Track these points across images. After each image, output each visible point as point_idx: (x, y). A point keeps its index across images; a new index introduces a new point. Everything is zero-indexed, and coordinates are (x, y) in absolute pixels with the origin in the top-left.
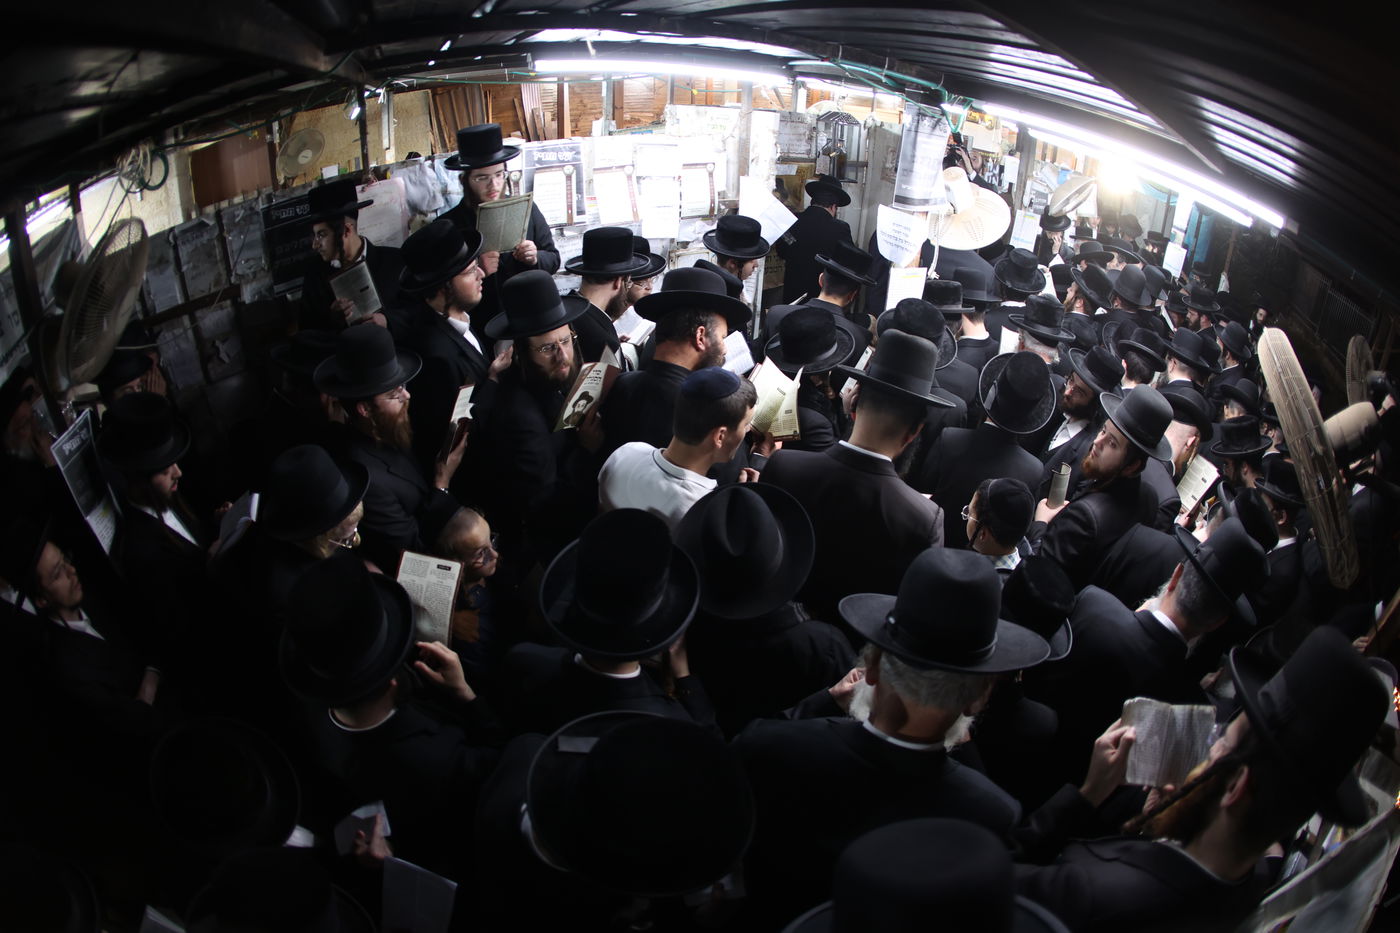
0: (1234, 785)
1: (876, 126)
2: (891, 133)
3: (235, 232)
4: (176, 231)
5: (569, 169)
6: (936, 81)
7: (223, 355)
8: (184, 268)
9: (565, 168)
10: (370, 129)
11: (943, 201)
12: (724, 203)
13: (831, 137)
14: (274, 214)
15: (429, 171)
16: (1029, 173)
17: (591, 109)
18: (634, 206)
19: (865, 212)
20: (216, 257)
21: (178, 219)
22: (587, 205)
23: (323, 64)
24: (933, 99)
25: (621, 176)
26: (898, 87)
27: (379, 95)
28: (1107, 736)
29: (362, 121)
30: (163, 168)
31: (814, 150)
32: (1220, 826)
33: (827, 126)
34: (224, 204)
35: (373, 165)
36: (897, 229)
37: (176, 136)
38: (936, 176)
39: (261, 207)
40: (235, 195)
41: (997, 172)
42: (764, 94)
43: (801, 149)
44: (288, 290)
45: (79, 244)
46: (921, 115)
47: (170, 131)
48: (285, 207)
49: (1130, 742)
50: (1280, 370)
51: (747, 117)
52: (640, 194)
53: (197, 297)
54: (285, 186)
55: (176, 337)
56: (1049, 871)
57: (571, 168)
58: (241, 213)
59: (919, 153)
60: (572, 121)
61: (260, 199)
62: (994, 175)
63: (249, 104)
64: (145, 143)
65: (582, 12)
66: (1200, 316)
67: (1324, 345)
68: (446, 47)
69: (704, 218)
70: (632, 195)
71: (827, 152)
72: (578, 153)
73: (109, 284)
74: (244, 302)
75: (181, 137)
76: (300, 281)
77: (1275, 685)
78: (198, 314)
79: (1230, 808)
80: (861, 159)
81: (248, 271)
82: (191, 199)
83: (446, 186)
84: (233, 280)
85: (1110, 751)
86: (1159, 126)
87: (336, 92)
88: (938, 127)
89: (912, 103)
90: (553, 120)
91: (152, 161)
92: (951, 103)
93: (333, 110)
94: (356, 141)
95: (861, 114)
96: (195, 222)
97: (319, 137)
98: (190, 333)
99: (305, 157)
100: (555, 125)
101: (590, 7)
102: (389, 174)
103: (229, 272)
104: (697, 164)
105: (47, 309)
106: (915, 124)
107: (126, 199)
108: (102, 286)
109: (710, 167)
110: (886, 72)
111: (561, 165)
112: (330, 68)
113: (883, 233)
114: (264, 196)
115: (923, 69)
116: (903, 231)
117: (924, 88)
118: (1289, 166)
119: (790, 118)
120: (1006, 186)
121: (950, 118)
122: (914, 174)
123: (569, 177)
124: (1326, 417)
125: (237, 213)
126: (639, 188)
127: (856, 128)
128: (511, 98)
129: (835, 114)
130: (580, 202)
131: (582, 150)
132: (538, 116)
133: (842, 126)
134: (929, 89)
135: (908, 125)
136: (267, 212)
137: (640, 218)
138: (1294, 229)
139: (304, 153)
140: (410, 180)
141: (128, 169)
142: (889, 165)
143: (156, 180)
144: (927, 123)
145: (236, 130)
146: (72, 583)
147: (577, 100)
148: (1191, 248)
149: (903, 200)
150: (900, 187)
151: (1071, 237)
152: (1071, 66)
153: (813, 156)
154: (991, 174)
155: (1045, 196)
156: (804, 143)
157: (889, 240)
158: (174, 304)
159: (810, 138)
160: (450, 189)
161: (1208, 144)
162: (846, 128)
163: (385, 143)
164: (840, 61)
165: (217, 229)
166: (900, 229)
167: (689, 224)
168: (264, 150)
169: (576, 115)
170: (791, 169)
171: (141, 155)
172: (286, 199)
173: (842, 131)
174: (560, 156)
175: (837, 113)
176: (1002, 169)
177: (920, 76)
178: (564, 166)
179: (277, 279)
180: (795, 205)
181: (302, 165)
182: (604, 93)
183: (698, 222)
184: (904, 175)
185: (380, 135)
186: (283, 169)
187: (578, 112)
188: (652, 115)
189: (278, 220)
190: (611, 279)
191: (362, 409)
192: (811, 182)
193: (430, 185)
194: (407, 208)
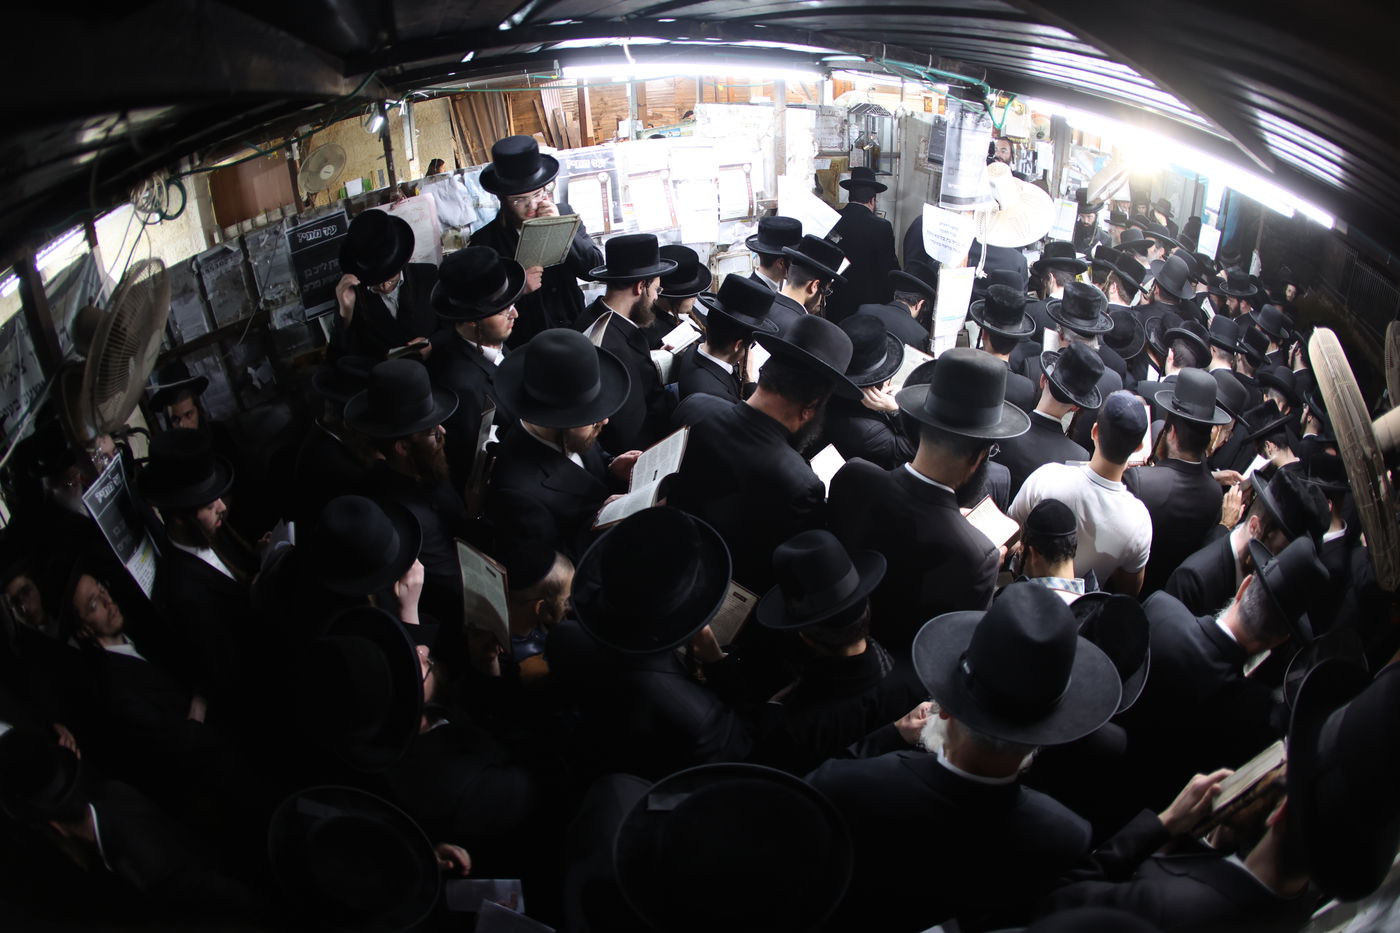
1: (907, 116)
2: (922, 123)
3: (260, 258)
4: (199, 259)
5: (603, 176)
6: (979, 76)
7: (256, 383)
8: (210, 297)
9: (600, 175)
10: (394, 145)
11: (989, 199)
12: (763, 204)
13: (863, 129)
14: (302, 236)
15: (459, 185)
16: (1064, 161)
17: (613, 106)
18: (672, 211)
19: (900, 203)
20: (242, 284)
21: (203, 247)
22: (624, 212)
23: (346, 89)
24: (976, 94)
25: (657, 180)
27: (399, 107)
29: (385, 135)
30: (180, 196)
31: (846, 142)
33: (858, 118)
34: (247, 225)
35: (400, 181)
36: (942, 227)
37: (192, 162)
38: (981, 173)
39: (287, 230)
40: (257, 213)
41: (1030, 158)
42: (791, 89)
43: (833, 143)
44: (321, 313)
45: (98, 277)
46: (964, 111)
47: (187, 158)
48: (312, 229)
50: (1334, 376)
51: (781, 115)
52: (677, 197)
53: (225, 325)
54: (308, 203)
57: (606, 175)
58: (266, 236)
59: (964, 151)
60: (593, 120)
61: (284, 223)
62: (1028, 162)
64: (160, 172)
66: (1239, 301)
68: (469, 57)
69: (742, 219)
70: (670, 200)
71: (860, 145)
72: (611, 159)
73: (131, 327)
74: (275, 329)
75: (197, 163)
78: (228, 342)
80: (894, 150)
81: (277, 297)
82: (212, 220)
83: (478, 199)
84: (262, 306)
86: (1210, 125)
87: (352, 107)
88: (981, 123)
89: (955, 99)
90: (574, 119)
91: (168, 189)
92: (995, 95)
93: (354, 121)
94: (381, 157)
95: (891, 105)
96: (218, 249)
97: (340, 152)
99: (327, 172)
100: (577, 124)
101: (626, 15)
102: (417, 190)
103: (256, 298)
104: (733, 165)
105: (67, 356)
106: (959, 120)
107: (144, 231)
108: (125, 329)
109: (747, 168)
110: (930, 70)
111: (595, 172)
114: (288, 219)
115: (966, 65)
116: (950, 230)
117: (965, 84)
119: (823, 112)
120: (1040, 173)
122: (959, 172)
123: (604, 185)
124: (1374, 418)
125: (260, 237)
127: (887, 121)
128: (530, 100)
129: (866, 106)
130: (616, 209)
131: (615, 156)
132: (559, 116)
133: (874, 118)
134: (972, 85)
135: (951, 122)
136: (293, 237)
137: (680, 221)
138: (1343, 230)
139: (325, 169)
140: (440, 195)
142: (922, 155)
143: (173, 209)
144: (970, 119)
145: (255, 152)
146: (110, 612)
147: (598, 98)
148: (1223, 227)
149: (950, 199)
150: (946, 187)
151: (1106, 221)
152: (1132, 72)
153: (846, 148)
154: (1025, 161)
156: (836, 136)
157: (935, 239)
158: (202, 333)
159: (842, 132)
160: (481, 202)
162: (877, 119)
163: (409, 155)
164: (884, 60)
165: (242, 254)
166: (945, 228)
167: (729, 227)
168: (285, 167)
169: (597, 113)
170: (826, 164)
171: (156, 187)
172: (311, 221)
173: (874, 123)
174: (593, 163)
175: (868, 105)
176: (1035, 156)
177: (963, 72)
178: (598, 173)
179: (308, 303)
180: (832, 202)
181: (324, 180)
182: (629, 93)
183: (738, 225)
184: (949, 174)
185: (402, 145)
186: (305, 185)
187: (600, 111)
188: (674, 109)
189: (305, 243)
190: (632, 284)
191: (399, 447)
192: (846, 176)
193: (461, 199)
194: (439, 224)
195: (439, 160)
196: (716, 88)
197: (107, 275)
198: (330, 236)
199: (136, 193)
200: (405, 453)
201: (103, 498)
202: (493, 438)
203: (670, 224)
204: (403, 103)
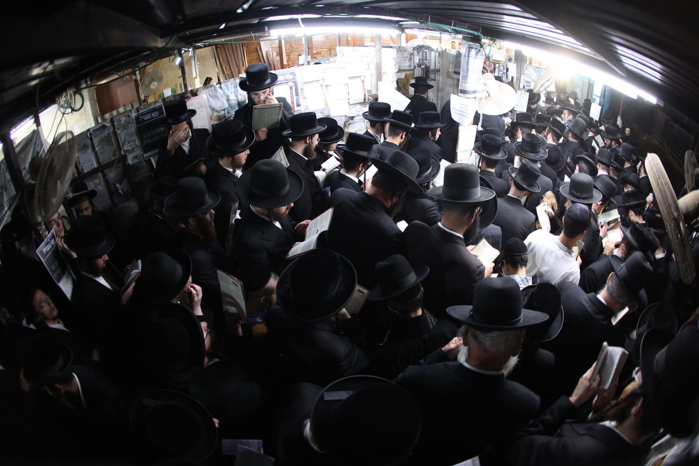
0: (637, 404)
1: (443, 51)
2: (450, 54)
3: (121, 129)
4: (91, 131)
5: (291, 84)
6: (477, 31)
7: (121, 192)
8: (97, 149)
9: (289, 83)
10: (187, 71)
11: (483, 91)
12: (371, 96)
13: (421, 58)
14: (141, 118)
15: (219, 90)
16: (522, 72)
17: (296, 49)
18: (325, 100)
19: (440, 94)
20: (112, 142)
21: (93, 125)
22: (301, 101)
24: (476, 39)
25: (317, 85)
29: (182, 66)
30: (81, 100)
31: (412, 65)
33: (418, 52)
34: (115, 113)
35: (189, 89)
37: (86, 82)
38: (479, 78)
39: (134, 115)
40: (120, 107)
41: (505, 71)
42: (385, 38)
43: (406, 65)
44: (151, 156)
45: (41, 141)
46: (470, 48)
47: (84, 81)
48: (146, 114)
50: (657, 177)
51: (379, 51)
52: (328, 93)
53: (104, 163)
54: (145, 101)
55: (95, 184)
57: (292, 83)
58: (124, 118)
59: (470, 67)
60: (286, 56)
61: (133, 111)
62: (504, 73)
64: (70, 88)
65: (296, 6)
66: (611, 141)
67: (669, 150)
68: (223, 26)
69: (361, 104)
70: (324, 95)
71: (419, 65)
72: (295, 75)
73: (57, 165)
74: (129, 164)
75: (89, 83)
76: (157, 151)
78: (106, 171)
79: (636, 415)
80: (436, 68)
81: (130, 148)
82: (97, 111)
83: (229, 97)
84: (122, 153)
86: (592, 53)
87: (165, 53)
88: (479, 54)
89: (465, 42)
90: (277, 56)
91: (75, 96)
92: (486, 40)
93: (167, 59)
94: (180, 77)
95: (435, 45)
96: (100, 125)
97: (160, 75)
98: (103, 181)
99: (154, 85)
100: (278, 58)
101: (300, 4)
102: (198, 93)
103: (119, 148)
104: (356, 77)
105: (27, 181)
106: (468, 53)
107: (63, 119)
108: (55, 167)
110: (452, 27)
112: (164, 45)
113: (453, 108)
114: (135, 109)
115: (470, 25)
116: (464, 107)
117: (471, 34)
119: (400, 50)
120: (510, 78)
121: (485, 49)
122: (468, 78)
123: (291, 88)
125: (121, 119)
126: (327, 91)
127: (433, 53)
128: (255, 46)
129: (422, 46)
130: (297, 100)
131: (296, 74)
132: (269, 54)
133: (426, 52)
134: (474, 35)
136: (137, 118)
137: (329, 106)
138: (662, 105)
139: (153, 83)
140: (210, 95)
142: (451, 70)
143: (78, 106)
144: (473, 52)
146: (51, 308)
147: (289, 45)
148: (602, 104)
149: (464, 92)
150: (462, 85)
153: (412, 67)
154: (502, 72)
155: (530, 83)
156: (407, 61)
157: (457, 112)
158: (93, 167)
159: (410, 59)
160: (230, 98)
161: (618, 63)
162: (428, 53)
163: (194, 76)
164: (429, 23)
165: (112, 127)
166: (462, 106)
167: (354, 107)
168: (133, 83)
169: (288, 52)
170: (402, 75)
171: (69, 95)
172: (146, 110)
173: (426, 55)
174: (286, 77)
175: (423, 46)
176: (507, 70)
177: (469, 28)
178: (288, 82)
179: (145, 151)
180: (406, 94)
181: (153, 89)
182: (303, 42)
183: (359, 106)
184: (463, 79)
185: (191, 70)
186: (143, 92)
187: (290, 51)
188: (327, 50)
189: (143, 121)
190: (304, 138)
191: (190, 220)
192: (413, 81)
193: (220, 97)
194: (210, 109)
195: (210, 78)
196: (347, 38)
197: (46, 140)
198: (155, 117)
199: (59, 99)
200: (194, 224)
201: (46, 251)
202: (238, 216)
203: (325, 107)
204: (191, 50)
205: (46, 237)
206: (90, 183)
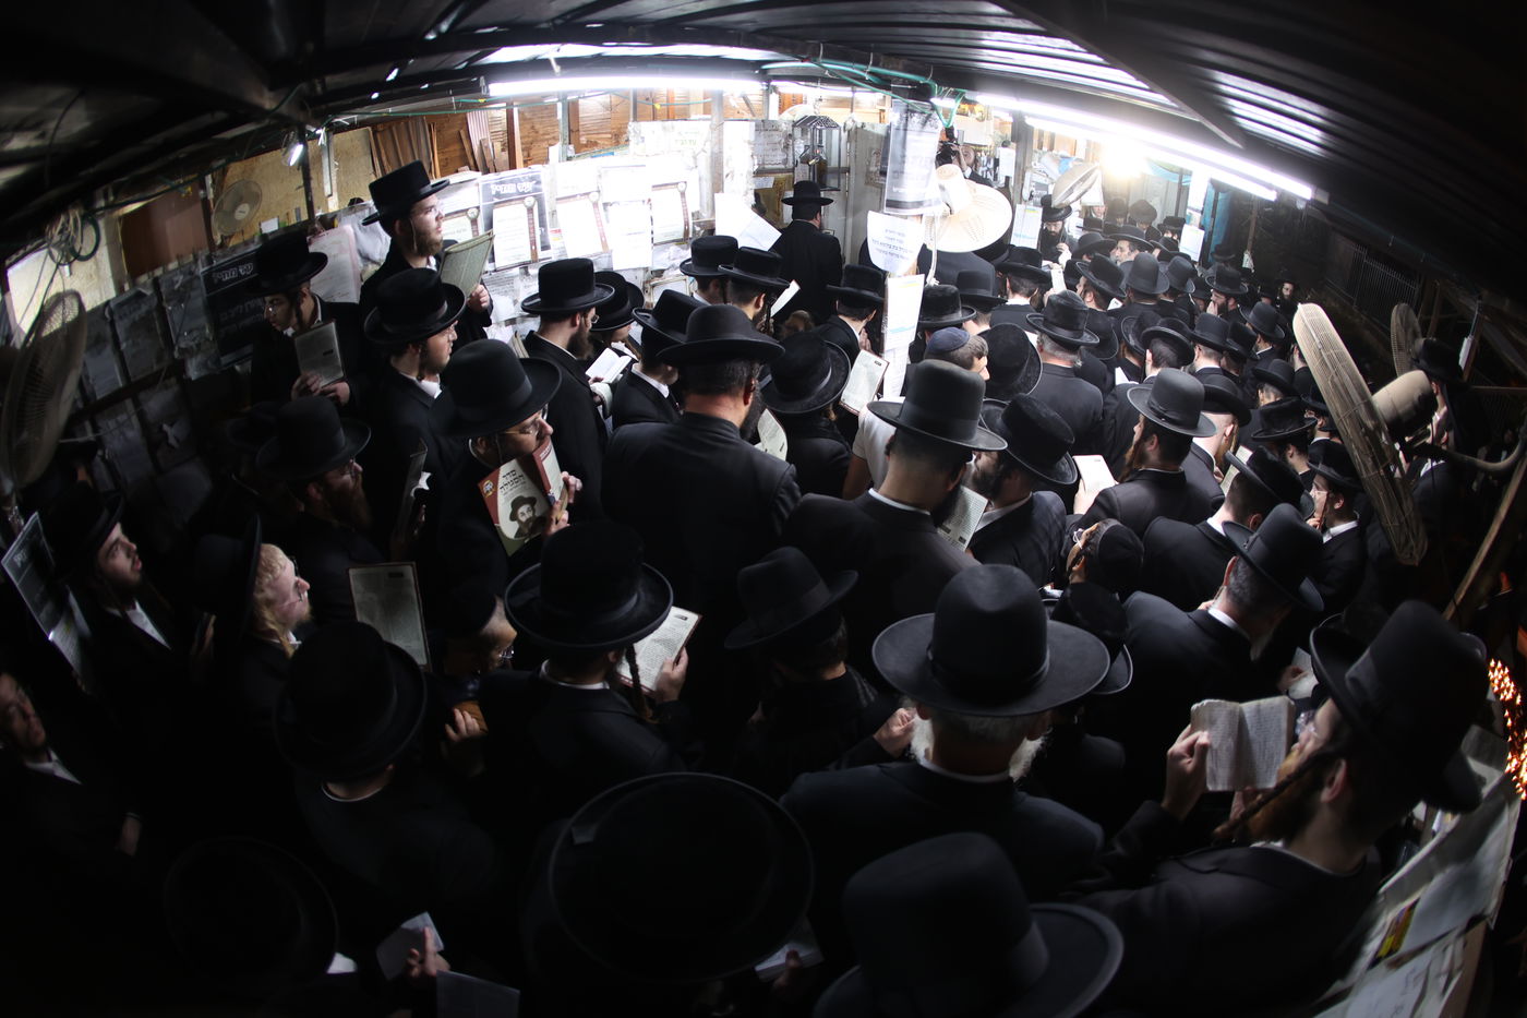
0: (1333, 779)
1: (857, 128)
2: (873, 134)
3: (175, 301)
4: (112, 305)
5: (530, 201)
6: (924, 74)
7: (172, 441)
8: (123, 346)
9: (527, 199)
10: (313, 174)
11: (938, 202)
12: (699, 224)
13: (809, 143)
14: (216, 277)
16: (1027, 165)
17: (544, 134)
18: (603, 235)
19: (850, 221)
20: (155, 329)
21: (111, 293)
22: (552, 239)
23: (268, 102)
24: (922, 93)
25: (586, 203)
26: (883, 83)
27: (319, 136)
28: (1180, 745)
29: (304, 165)
30: (94, 234)
31: (791, 158)
32: (1323, 821)
33: (804, 132)
34: (159, 272)
35: (318, 213)
36: (888, 234)
37: (106, 196)
38: (929, 175)
39: (202, 270)
40: (169, 261)
41: (991, 166)
42: (733, 103)
43: (776, 159)
44: (234, 362)
45: (10, 329)
46: (909, 111)
47: (100, 192)
48: (227, 268)
49: (1205, 748)
50: (1320, 346)
51: (718, 129)
52: (608, 221)
53: (139, 377)
54: (222, 246)
55: (120, 425)
56: (1147, 893)
57: (533, 200)
58: (180, 279)
59: (909, 153)
60: (523, 150)
61: (199, 262)
62: (989, 169)
63: (182, 156)
64: (74, 207)
65: (544, 26)
67: (1364, 318)
68: (392, 77)
69: (678, 242)
70: (599, 223)
71: (805, 160)
72: (538, 183)
73: (46, 367)
74: (190, 379)
75: (112, 198)
76: (248, 349)
77: (1361, 667)
78: (142, 396)
79: (1333, 804)
80: (843, 165)
81: (192, 343)
82: (122, 269)
84: (176, 355)
85: (1186, 761)
86: (1174, 105)
87: (273, 138)
88: (928, 123)
89: (899, 100)
90: (503, 150)
91: (82, 227)
92: (941, 96)
93: (270, 156)
94: (300, 187)
95: (840, 116)
96: (129, 294)
97: (255, 189)
98: (135, 420)
99: (243, 211)
100: (505, 155)
101: (554, 20)
102: (336, 222)
103: (170, 345)
104: (666, 185)
106: (904, 121)
107: (58, 273)
108: (40, 370)
109: (681, 187)
110: (870, 68)
111: (521, 197)
112: (274, 107)
114: (202, 259)
115: (910, 62)
116: (896, 236)
117: (911, 82)
118: (1315, 134)
119: (764, 127)
120: (1002, 180)
121: (941, 112)
122: (905, 175)
123: (530, 210)
124: (1374, 390)
125: (175, 279)
126: (607, 217)
127: (835, 132)
128: (457, 130)
129: (812, 118)
130: (544, 236)
131: (542, 179)
132: (487, 147)
133: (820, 131)
134: (917, 83)
135: (895, 124)
136: (208, 276)
137: (610, 248)
138: (1324, 199)
139: (241, 208)
141: (57, 238)
142: (873, 169)
144: (916, 119)
145: (168, 187)
147: (528, 126)
148: (1209, 228)
149: (895, 204)
150: (891, 191)
152: (1076, 47)
153: (790, 165)
154: (986, 168)
155: (1046, 187)
156: (780, 152)
157: (882, 248)
158: (115, 388)
159: (786, 147)
161: (1225, 118)
162: (824, 132)
163: (327, 190)
164: (821, 60)
165: (156, 299)
166: (891, 235)
167: (663, 250)
168: (199, 207)
169: (527, 143)
170: (768, 182)
171: (71, 221)
172: (227, 259)
173: (820, 136)
174: (519, 187)
175: (814, 118)
176: (997, 163)
177: (908, 70)
178: (524, 198)
179: (224, 351)
180: (774, 221)
181: (240, 222)
182: (560, 116)
183: (673, 248)
184: (894, 178)
185: (321, 182)
186: (219, 228)
187: (531, 139)
188: (610, 136)
189: (221, 283)
190: (569, 315)
191: (313, 491)
192: (790, 194)
194: (359, 258)
195: (358, 199)
196: (653, 108)
197: (18, 325)
198: (246, 276)
199: (51, 228)
201: (22, 562)
202: (423, 484)
203: (601, 250)
204: (321, 132)
205: (20, 528)
206: (110, 423)
